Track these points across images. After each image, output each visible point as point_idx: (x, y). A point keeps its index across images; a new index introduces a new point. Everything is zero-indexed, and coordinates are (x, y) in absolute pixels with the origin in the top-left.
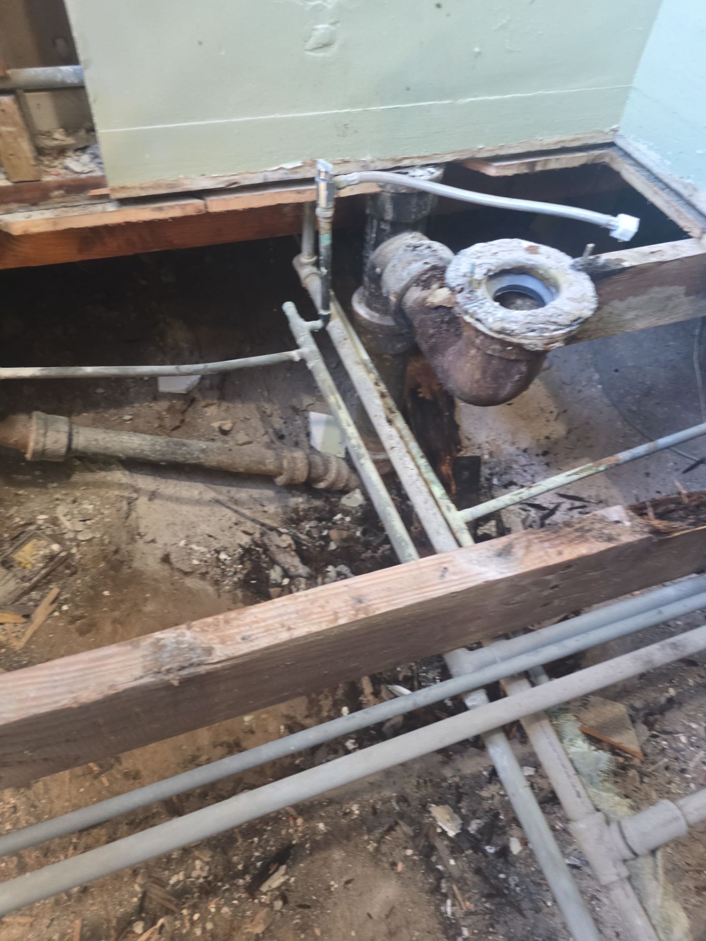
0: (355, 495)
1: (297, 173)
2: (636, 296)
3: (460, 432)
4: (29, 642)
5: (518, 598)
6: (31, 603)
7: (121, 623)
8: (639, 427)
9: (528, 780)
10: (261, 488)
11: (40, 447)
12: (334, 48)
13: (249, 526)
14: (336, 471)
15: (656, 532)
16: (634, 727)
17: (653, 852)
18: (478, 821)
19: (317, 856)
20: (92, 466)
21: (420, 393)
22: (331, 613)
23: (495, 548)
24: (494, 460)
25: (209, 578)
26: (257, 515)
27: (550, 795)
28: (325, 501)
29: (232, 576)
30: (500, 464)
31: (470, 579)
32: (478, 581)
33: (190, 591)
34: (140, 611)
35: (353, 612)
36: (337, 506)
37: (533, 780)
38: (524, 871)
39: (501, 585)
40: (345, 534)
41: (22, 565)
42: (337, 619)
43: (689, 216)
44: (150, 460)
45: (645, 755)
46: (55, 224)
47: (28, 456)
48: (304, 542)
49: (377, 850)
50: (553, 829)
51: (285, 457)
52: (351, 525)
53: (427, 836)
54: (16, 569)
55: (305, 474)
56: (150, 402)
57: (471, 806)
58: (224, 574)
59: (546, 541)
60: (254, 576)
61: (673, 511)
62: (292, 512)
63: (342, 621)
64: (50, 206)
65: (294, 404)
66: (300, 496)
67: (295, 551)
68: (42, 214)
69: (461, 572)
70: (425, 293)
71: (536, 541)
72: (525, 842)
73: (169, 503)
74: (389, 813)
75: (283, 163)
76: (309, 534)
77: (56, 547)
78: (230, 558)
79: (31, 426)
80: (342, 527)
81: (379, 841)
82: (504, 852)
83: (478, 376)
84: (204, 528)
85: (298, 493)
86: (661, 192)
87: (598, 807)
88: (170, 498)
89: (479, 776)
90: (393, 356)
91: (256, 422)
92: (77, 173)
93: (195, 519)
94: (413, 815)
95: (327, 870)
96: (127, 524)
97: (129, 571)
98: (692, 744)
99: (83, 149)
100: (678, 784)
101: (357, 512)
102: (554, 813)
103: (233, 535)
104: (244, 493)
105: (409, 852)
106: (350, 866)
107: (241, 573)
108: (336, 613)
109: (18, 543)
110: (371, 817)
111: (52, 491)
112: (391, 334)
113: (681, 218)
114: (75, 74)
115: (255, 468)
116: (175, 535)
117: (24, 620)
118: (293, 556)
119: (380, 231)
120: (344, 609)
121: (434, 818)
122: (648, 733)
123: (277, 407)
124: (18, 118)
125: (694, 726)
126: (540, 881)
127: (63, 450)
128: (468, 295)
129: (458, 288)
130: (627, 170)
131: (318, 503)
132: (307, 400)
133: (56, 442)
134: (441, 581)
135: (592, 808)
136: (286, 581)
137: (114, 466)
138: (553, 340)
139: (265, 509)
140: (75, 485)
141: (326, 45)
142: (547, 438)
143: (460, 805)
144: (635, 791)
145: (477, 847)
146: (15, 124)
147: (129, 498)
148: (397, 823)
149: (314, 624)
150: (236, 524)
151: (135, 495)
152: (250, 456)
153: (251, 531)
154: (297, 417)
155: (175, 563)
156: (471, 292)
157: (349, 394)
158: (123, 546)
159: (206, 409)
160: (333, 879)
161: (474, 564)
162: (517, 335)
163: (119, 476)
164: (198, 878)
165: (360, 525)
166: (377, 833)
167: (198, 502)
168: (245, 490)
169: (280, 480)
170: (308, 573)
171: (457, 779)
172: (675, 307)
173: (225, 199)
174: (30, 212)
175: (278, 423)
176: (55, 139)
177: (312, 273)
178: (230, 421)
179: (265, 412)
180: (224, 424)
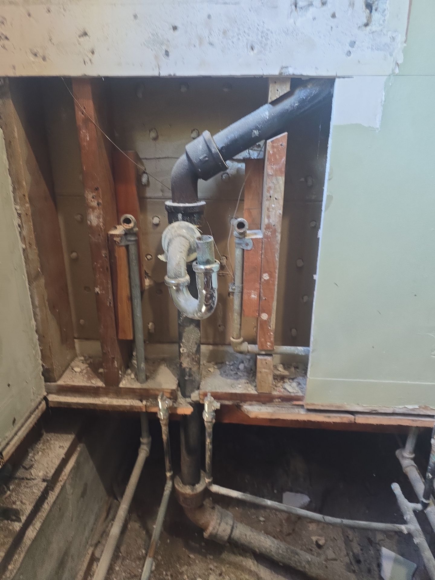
1: (414, 411)
11: (215, 532)
44: (274, 559)
47: (206, 535)
64: (271, 405)
65: (370, 536)
68: (267, 409)
75: (408, 405)
79: (213, 515)
91: (341, 543)
92: (290, 392)
99: (293, 379)
111: (209, 561)
114: (305, 351)
123: (357, 535)
127: (227, 538)
132: (379, 536)
133: (224, 531)
137: (250, 555)
140: (222, 562)
146: (269, 369)
154: (371, 548)
163: (250, 563)
173: (367, 418)
174: (261, 407)
175: (357, 549)
176: (278, 370)
177: (412, 465)
178: (323, 538)
179: (348, 537)
180: (320, 540)
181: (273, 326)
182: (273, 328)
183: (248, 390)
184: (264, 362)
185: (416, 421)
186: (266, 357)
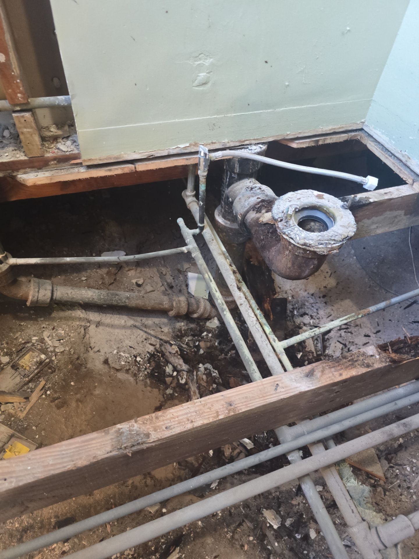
0: (214, 321)
1: (186, 149)
2: (377, 216)
3: (275, 284)
4: (28, 414)
5: (317, 399)
6: (29, 390)
7: (81, 402)
8: (378, 282)
9: (319, 494)
10: (160, 318)
11: (35, 299)
12: (209, 85)
13: (153, 340)
14: (204, 307)
15: (393, 361)
16: (380, 462)
17: (396, 545)
18: (291, 519)
19: (197, 541)
20: (63, 308)
21: (252, 261)
22: (215, 412)
23: (304, 372)
24: (295, 300)
25: (130, 373)
26: (158, 334)
27: (332, 503)
28: (197, 325)
29: (144, 371)
30: (299, 302)
31: (291, 391)
32: (296, 392)
33: (120, 381)
34: (92, 394)
35: (227, 411)
36: (203, 327)
37: (322, 494)
38: (318, 549)
39: (308, 393)
40: (209, 344)
41: (24, 367)
42: (218, 416)
43: (406, 172)
44: (98, 304)
45: (387, 478)
46: (51, 179)
47: (28, 304)
48: (185, 349)
49: (232, 537)
50: (334, 523)
51: (175, 300)
52: (212, 338)
53: (261, 529)
54: (20, 370)
55: (186, 310)
56: (96, 269)
57: (286, 510)
58: (139, 370)
59: (332, 367)
60: (157, 371)
61: (402, 348)
62: (177, 332)
63: (221, 417)
64: (49, 170)
65: (179, 268)
66: (182, 322)
67: (180, 355)
68: (44, 174)
69: (286, 387)
70: (258, 215)
71: (327, 367)
72: (318, 531)
73: (107, 328)
74: (239, 515)
75: (180, 144)
76: (187, 344)
77: (43, 356)
78: (142, 360)
79: (31, 287)
80: (207, 340)
81: (233, 532)
82: (306, 537)
83: (289, 265)
84: (128, 343)
85: (181, 320)
86: (390, 158)
87: (364, 519)
88: (108, 325)
89: (290, 491)
90: (237, 244)
91: (157, 279)
92: (65, 152)
93: (122, 337)
94: (253, 516)
95: (204, 550)
96: (84, 341)
97: (85, 370)
98: (413, 472)
99: (67, 138)
100: (406, 496)
101: (215, 331)
102: (335, 514)
103: (144, 346)
104: (150, 321)
105: (251, 538)
106: (217, 547)
107: (149, 369)
108: (217, 412)
109: (21, 354)
110: (229, 518)
111: (40, 322)
112: (237, 233)
113: (401, 173)
114: (66, 100)
115: (157, 307)
116: (111, 347)
117: (25, 400)
118: (179, 359)
119: (231, 178)
120: (221, 410)
121: (265, 518)
122: (388, 466)
123: (169, 270)
124: (33, 125)
125: (414, 461)
126: (327, 555)
127: (49, 300)
128: (285, 224)
129: (279, 220)
130: (370, 144)
131: (192, 326)
132: (186, 266)
133: (44, 296)
134: (275, 392)
135: (361, 519)
136: (175, 374)
137: (76, 307)
138: (333, 249)
139: (162, 330)
140: (54, 319)
141: (205, 84)
142: (325, 287)
143: (280, 509)
144: (382, 500)
145: (290, 535)
146: (32, 128)
147: (85, 326)
148: (243, 521)
149: (205, 419)
150: (145, 339)
151: (88, 324)
152: (154, 300)
153: (154, 343)
154: (181, 276)
155: (111, 364)
156: (287, 222)
157: (210, 262)
158: (82, 355)
159: (129, 272)
160: (207, 555)
161: (293, 382)
162: (313, 247)
163: (79, 313)
164: (129, 555)
165: (217, 339)
166: (232, 527)
167: (124, 327)
168: (150, 319)
169: (172, 313)
170: (188, 369)
171: (278, 493)
172: (398, 222)
173: (146, 164)
174: (37, 173)
175: (169, 279)
176: (51, 131)
177: (194, 201)
178: (142, 279)
179: (162, 273)
180: (138, 281)
181: (16, 71)
182: (17, 73)
183: (16, 157)
184: (22, 120)
185: (190, 159)
186: (23, 114)
